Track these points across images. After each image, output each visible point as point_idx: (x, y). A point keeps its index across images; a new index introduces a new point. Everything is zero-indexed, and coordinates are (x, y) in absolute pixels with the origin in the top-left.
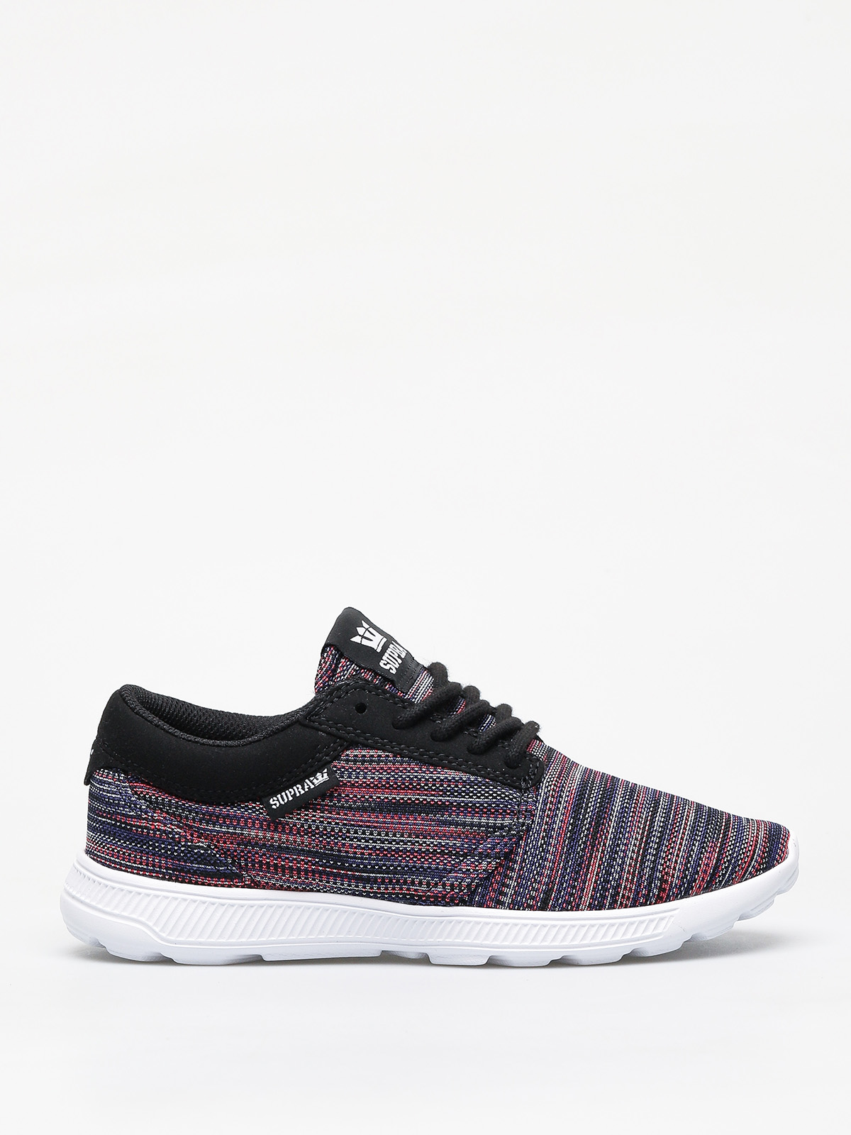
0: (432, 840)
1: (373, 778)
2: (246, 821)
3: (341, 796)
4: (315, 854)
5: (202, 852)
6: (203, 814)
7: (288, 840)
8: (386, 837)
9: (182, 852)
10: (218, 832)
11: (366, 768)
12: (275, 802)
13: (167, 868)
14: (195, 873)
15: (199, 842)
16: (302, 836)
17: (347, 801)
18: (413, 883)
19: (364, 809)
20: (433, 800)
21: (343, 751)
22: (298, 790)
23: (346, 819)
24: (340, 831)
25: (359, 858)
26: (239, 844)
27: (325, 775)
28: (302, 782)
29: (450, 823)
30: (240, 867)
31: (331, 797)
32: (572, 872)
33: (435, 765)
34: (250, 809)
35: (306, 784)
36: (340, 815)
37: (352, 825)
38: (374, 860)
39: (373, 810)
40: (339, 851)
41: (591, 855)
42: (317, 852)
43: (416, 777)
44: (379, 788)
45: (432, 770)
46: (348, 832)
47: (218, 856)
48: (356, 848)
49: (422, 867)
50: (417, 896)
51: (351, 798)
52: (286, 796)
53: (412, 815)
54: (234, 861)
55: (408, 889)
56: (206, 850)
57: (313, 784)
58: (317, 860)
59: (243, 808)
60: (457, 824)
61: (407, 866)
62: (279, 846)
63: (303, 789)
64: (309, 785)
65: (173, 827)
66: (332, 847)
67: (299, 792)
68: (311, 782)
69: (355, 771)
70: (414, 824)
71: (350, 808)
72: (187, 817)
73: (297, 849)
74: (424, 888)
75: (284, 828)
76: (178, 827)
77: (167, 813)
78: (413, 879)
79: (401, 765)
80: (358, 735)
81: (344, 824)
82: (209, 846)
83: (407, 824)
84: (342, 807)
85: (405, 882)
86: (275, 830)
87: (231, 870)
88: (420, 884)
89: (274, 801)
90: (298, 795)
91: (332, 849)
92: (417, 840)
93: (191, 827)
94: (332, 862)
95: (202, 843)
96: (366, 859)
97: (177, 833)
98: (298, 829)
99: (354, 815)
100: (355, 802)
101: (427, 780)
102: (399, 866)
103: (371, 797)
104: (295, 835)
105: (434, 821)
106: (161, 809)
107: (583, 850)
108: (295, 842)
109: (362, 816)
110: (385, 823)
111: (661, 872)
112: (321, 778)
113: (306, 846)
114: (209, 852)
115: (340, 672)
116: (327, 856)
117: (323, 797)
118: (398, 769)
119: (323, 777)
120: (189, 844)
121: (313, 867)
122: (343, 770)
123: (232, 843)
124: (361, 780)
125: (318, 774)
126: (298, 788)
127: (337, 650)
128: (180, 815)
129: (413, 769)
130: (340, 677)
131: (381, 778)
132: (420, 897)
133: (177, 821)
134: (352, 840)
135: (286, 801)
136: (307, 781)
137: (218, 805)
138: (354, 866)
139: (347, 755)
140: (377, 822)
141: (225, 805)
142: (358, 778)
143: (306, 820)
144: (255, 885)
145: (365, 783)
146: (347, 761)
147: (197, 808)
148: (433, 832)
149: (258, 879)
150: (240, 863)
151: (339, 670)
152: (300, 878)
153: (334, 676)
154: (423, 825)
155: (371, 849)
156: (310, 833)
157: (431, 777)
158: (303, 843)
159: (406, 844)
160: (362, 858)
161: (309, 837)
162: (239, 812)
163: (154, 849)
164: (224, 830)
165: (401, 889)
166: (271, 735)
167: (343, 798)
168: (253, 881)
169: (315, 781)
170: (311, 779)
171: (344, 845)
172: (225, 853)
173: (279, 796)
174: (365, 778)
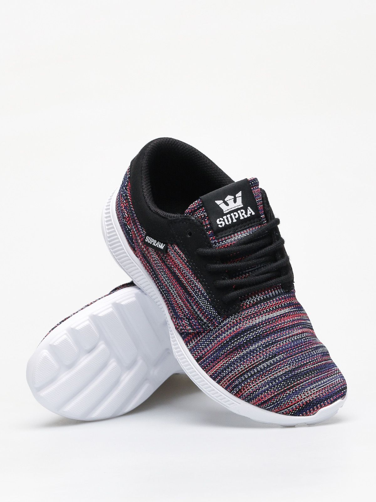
2: (140, 234)
3: (166, 257)
5: (127, 229)
6: (133, 218)
8: (171, 286)
11: (177, 257)
13: (121, 222)
19: (170, 270)
23: (163, 267)
27: (163, 246)
29: (189, 302)
32: (213, 359)
38: (165, 289)
39: (172, 273)
41: (223, 359)
44: (177, 267)
49: (174, 307)
60: (190, 305)
62: (144, 254)
65: (125, 212)
70: (180, 291)
72: (130, 213)
79: (187, 267)
80: (181, 242)
83: (178, 288)
92: (178, 297)
93: (129, 217)
95: (129, 226)
96: (163, 286)
98: (151, 255)
102: (170, 299)
103: (173, 268)
107: (222, 354)
108: (149, 257)
109: (168, 271)
110: (173, 281)
111: (242, 387)
112: (162, 246)
114: (129, 232)
118: (185, 267)
122: (170, 250)
123: (134, 237)
125: (162, 244)
129: (190, 272)
131: (179, 265)
136: (159, 242)
139: (175, 246)
140: (171, 278)
146: (173, 248)
147: (133, 213)
148: (183, 300)
151: (198, 211)
153: (194, 212)
157: (193, 281)
158: (150, 260)
159: (175, 294)
162: (140, 229)
164: (134, 230)
167: (166, 259)
169: (160, 245)
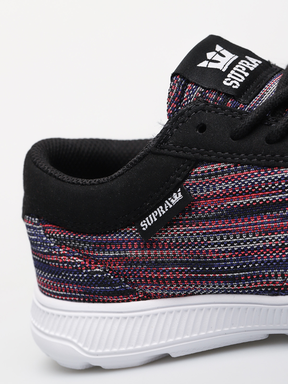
0: (279, 235)
1: (221, 189)
2: (127, 244)
3: (197, 209)
4: (187, 264)
5: (99, 276)
6: (94, 244)
7: (162, 255)
8: (241, 239)
9: (86, 278)
10: (107, 257)
11: (214, 181)
12: (145, 224)
13: (80, 293)
14: (99, 294)
15: (96, 267)
16: (173, 250)
17: (203, 213)
18: (270, 276)
19: (218, 217)
20: (274, 199)
21: (191, 170)
22: (161, 211)
23: (204, 229)
24: (202, 240)
25: (222, 261)
26: (125, 265)
27: (180, 194)
28: (162, 204)
30: (132, 284)
31: (190, 212)
33: (272, 167)
34: (128, 233)
35: (166, 205)
36: (199, 226)
37: (211, 233)
38: (235, 260)
39: (226, 217)
40: (205, 258)
42: (187, 261)
43: (256, 181)
44: (227, 197)
45: (269, 172)
46: (209, 239)
47: (112, 277)
48: (217, 253)
49: (275, 261)
50: (277, 287)
51: (206, 210)
52: (152, 218)
53: (258, 215)
54: (126, 279)
55: (268, 283)
56: (102, 274)
57: (171, 203)
58: (188, 268)
59: (123, 233)
61: (262, 262)
62: (156, 262)
63: (164, 209)
64: (168, 205)
65: (75, 258)
66: (198, 255)
67: (162, 213)
68: (169, 202)
69: (204, 185)
70: (262, 223)
71: (207, 219)
72: (83, 248)
73: (170, 262)
74: (280, 279)
75: (157, 245)
76: (79, 257)
77: (70, 247)
78: (270, 273)
79: (242, 172)
80: (202, 154)
81: (204, 234)
82: (105, 270)
83: (256, 224)
84: (200, 218)
85: (264, 277)
86: (151, 248)
87: (125, 288)
88: (276, 276)
89: (143, 223)
90: (161, 215)
91: (199, 257)
92: (266, 237)
93: (88, 256)
94: (201, 269)
95: (99, 268)
96: (228, 261)
97: (79, 263)
98: (169, 244)
99: (211, 224)
100: (210, 212)
101: (267, 182)
102: (256, 262)
103: (222, 206)
104: (167, 250)
105: (278, 217)
106: (65, 244)
108: (168, 255)
109: (217, 224)
110: (237, 226)
112: (177, 197)
113: (178, 258)
114: (105, 275)
115: (187, 97)
116: (197, 264)
117: (183, 213)
118: (239, 176)
119: (178, 196)
120: (89, 271)
121: (187, 275)
122: (194, 186)
123: (120, 265)
124: (211, 192)
125: (175, 194)
126: (160, 209)
127: (183, 77)
128: (78, 248)
129: (253, 174)
130: (187, 101)
131: (227, 188)
132: (279, 288)
133: (78, 252)
134: (213, 246)
135: (152, 222)
136: (166, 202)
137: (105, 233)
138: (219, 268)
139: (196, 173)
140: (231, 227)
141: (110, 233)
142: (208, 190)
143: (173, 235)
144: (148, 297)
145: (215, 194)
146: (197, 178)
147: (89, 239)
148: (279, 227)
149: (148, 291)
150: (130, 280)
151: (186, 95)
152: (179, 286)
153: (181, 101)
154: (269, 223)
155: (230, 252)
156: (178, 246)
157: (270, 179)
158: (175, 255)
159: (258, 242)
160: (225, 261)
161: (179, 250)
162: (120, 237)
163: (66, 278)
164: (111, 255)
165: (262, 283)
166: (132, 168)
167: (200, 210)
168: (145, 294)
169: (173, 201)
170: (169, 199)
171: (207, 252)
172: (118, 274)
173: (147, 219)
174: (214, 190)
